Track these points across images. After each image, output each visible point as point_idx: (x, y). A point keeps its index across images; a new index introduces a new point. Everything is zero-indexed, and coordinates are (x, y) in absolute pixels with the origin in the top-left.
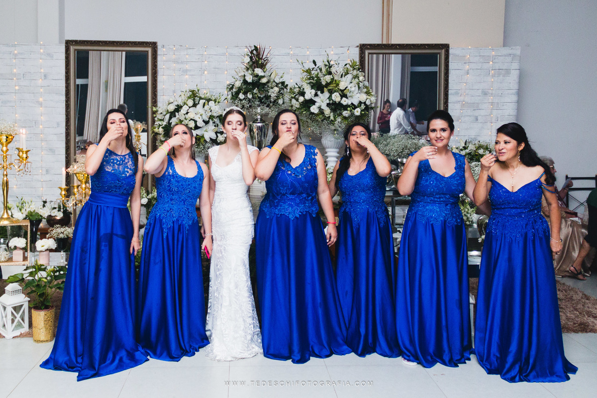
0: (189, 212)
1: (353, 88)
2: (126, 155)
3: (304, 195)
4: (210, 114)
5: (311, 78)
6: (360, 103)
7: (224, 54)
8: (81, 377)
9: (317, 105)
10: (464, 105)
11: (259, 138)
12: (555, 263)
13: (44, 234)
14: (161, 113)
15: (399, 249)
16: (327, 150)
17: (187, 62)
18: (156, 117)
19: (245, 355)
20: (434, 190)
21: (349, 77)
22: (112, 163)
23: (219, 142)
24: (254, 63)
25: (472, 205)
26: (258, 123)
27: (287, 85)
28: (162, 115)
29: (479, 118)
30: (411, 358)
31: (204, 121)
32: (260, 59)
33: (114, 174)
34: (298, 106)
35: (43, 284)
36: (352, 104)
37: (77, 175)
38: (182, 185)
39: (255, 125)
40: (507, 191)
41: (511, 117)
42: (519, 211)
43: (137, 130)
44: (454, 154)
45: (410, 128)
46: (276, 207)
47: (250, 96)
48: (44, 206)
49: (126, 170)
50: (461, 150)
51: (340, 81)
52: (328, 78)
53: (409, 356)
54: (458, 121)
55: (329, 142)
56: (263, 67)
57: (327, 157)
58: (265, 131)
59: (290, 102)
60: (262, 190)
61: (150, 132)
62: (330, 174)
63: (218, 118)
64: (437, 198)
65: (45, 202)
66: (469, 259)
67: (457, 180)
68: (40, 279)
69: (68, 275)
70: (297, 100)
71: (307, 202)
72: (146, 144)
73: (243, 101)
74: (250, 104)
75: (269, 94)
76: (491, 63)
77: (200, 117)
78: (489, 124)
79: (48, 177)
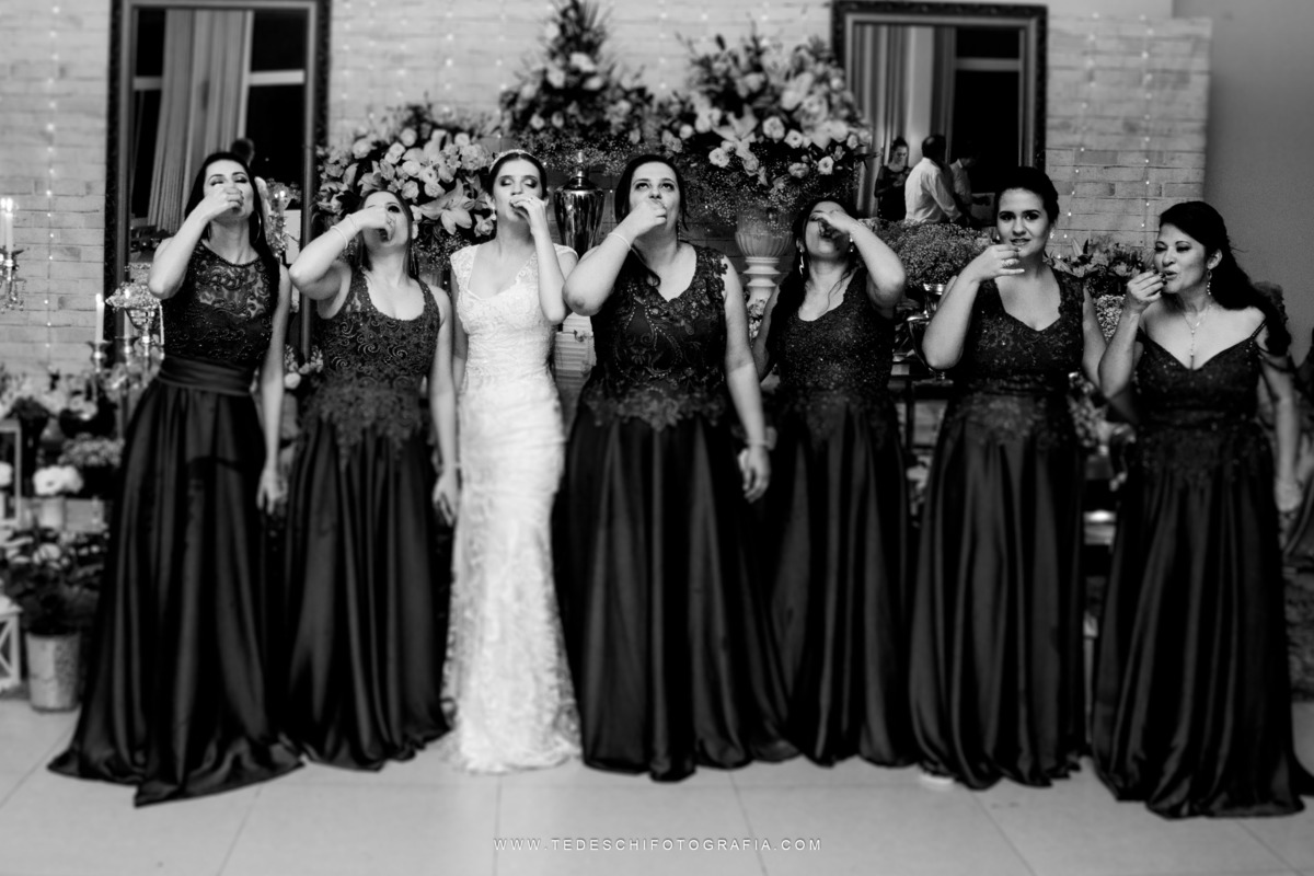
0: (402, 408)
1: (815, 106)
2: (249, 265)
3: (690, 371)
4: (458, 164)
5: (713, 79)
6: (833, 144)
7: (496, 18)
8: (143, 799)
9: (726, 146)
10: (1084, 156)
11: (580, 228)
12: (1283, 539)
13: (53, 456)
14: (337, 162)
15: (921, 508)
16: (750, 260)
17: (402, 37)
18: (323, 171)
19: (539, 759)
20: (1008, 361)
21: (806, 79)
22: (215, 283)
23: (478, 235)
24: (569, 40)
25: (1098, 399)
26: (579, 189)
27: (651, 97)
28: (338, 166)
29: (1118, 187)
30: (942, 768)
31: (441, 183)
32: (584, 30)
33: (219, 312)
34: (677, 148)
35: (52, 574)
36: (813, 145)
37: (132, 312)
38: (386, 338)
39: (569, 194)
40: (1180, 367)
41: (1192, 187)
42: (1206, 414)
43: (276, 203)
44: (1058, 275)
45: (952, 208)
46: (620, 398)
47: (557, 122)
48: (53, 387)
49: (249, 301)
50: (1076, 265)
51: (782, 89)
52: (754, 81)
53: (935, 764)
54: (1069, 193)
55: (755, 241)
56: (591, 49)
57: (749, 278)
58: (594, 209)
59: (657, 138)
60: (586, 359)
61: (309, 209)
62: (755, 319)
63: (477, 176)
64: (1015, 382)
65: (55, 378)
66: (1089, 531)
67: (1065, 339)
68: (44, 564)
69: (109, 556)
70: (676, 133)
71: (698, 389)
72: (298, 238)
73: (542, 135)
74: (558, 142)
75: (607, 117)
76: (1145, 55)
77: (433, 172)
78: (1140, 202)
79: (62, 317)
